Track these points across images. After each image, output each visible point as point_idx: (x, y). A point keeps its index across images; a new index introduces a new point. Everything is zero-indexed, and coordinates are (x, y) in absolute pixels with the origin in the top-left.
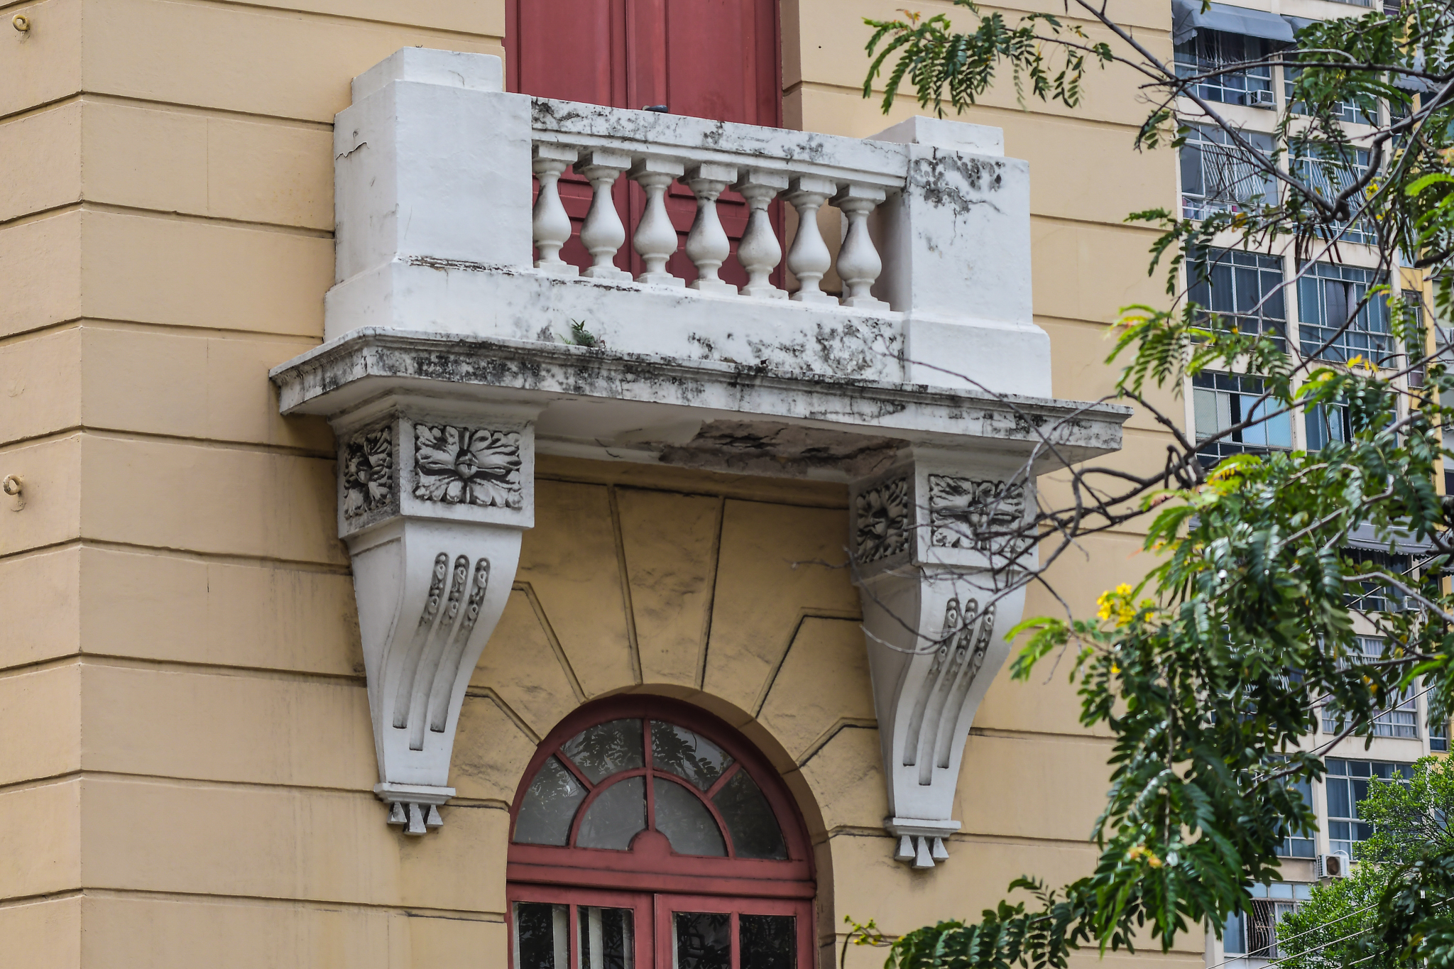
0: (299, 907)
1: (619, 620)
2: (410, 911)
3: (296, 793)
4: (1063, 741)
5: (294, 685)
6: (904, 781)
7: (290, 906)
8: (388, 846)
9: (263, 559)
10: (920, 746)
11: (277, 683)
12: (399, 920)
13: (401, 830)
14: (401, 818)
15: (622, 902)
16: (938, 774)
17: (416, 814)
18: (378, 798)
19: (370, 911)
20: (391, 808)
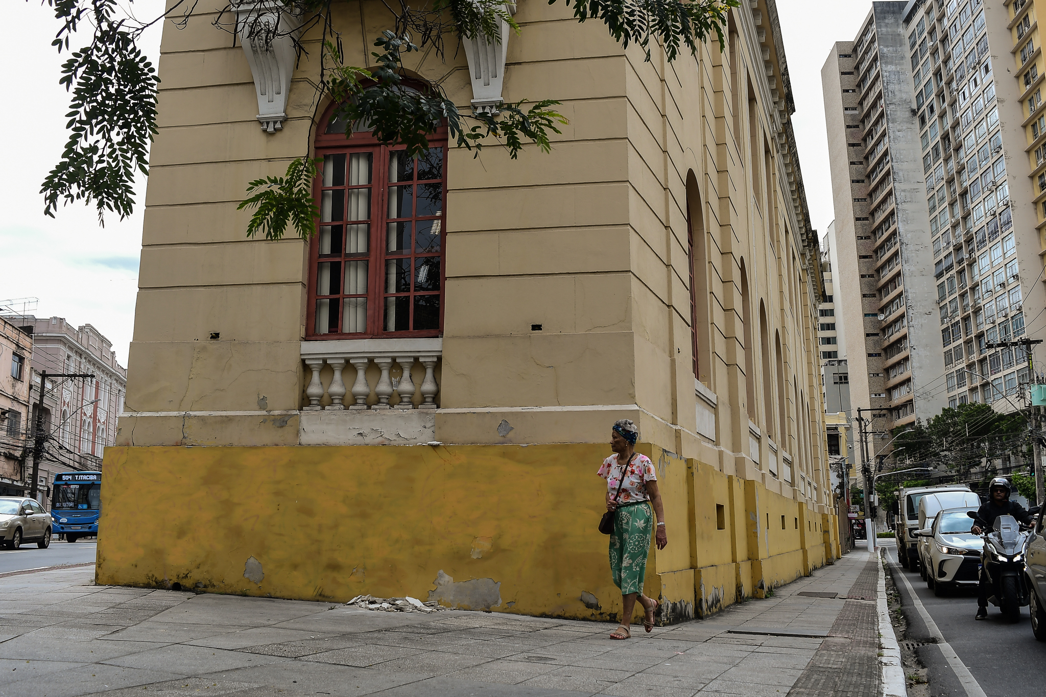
0: (228, 164)
1: (361, 46)
2: (269, 160)
3: (229, 125)
4: (559, 62)
5: (232, 88)
6: (477, 85)
7: (224, 164)
8: (263, 138)
9: (225, 48)
10: (482, 71)
11: (226, 88)
12: (265, 163)
13: (265, 131)
14: (265, 127)
15: (369, 150)
16: (492, 81)
17: (271, 125)
18: (260, 122)
19: (254, 162)
20: (262, 123)
